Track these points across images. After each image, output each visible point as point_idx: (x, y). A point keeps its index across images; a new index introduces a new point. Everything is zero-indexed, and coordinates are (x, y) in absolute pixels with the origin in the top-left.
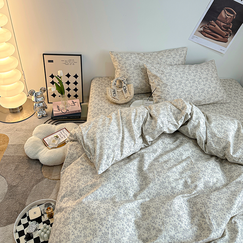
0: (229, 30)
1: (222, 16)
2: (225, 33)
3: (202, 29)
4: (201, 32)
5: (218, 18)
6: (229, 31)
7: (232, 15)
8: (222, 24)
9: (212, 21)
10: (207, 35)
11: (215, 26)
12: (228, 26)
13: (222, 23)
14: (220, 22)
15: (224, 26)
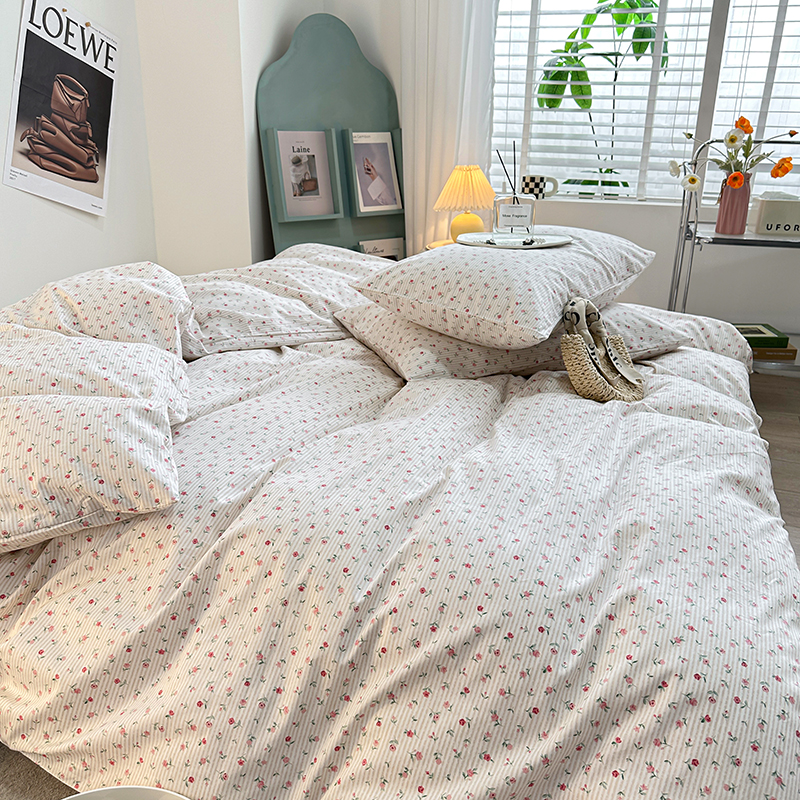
0: (90, 141)
1: (58, 101)
2: (84, 152)
3: (25, 145)
4: (26, 154)
5: (52, 106)
6: (90, 145)
7: (81, 98)
8: (70, 125)
9: (44, 118)
10: (45, 163)
11: (54, 133)
12: (83, 129)
13: (66, 122)
14: (60, 118)
15: (73, 130)
